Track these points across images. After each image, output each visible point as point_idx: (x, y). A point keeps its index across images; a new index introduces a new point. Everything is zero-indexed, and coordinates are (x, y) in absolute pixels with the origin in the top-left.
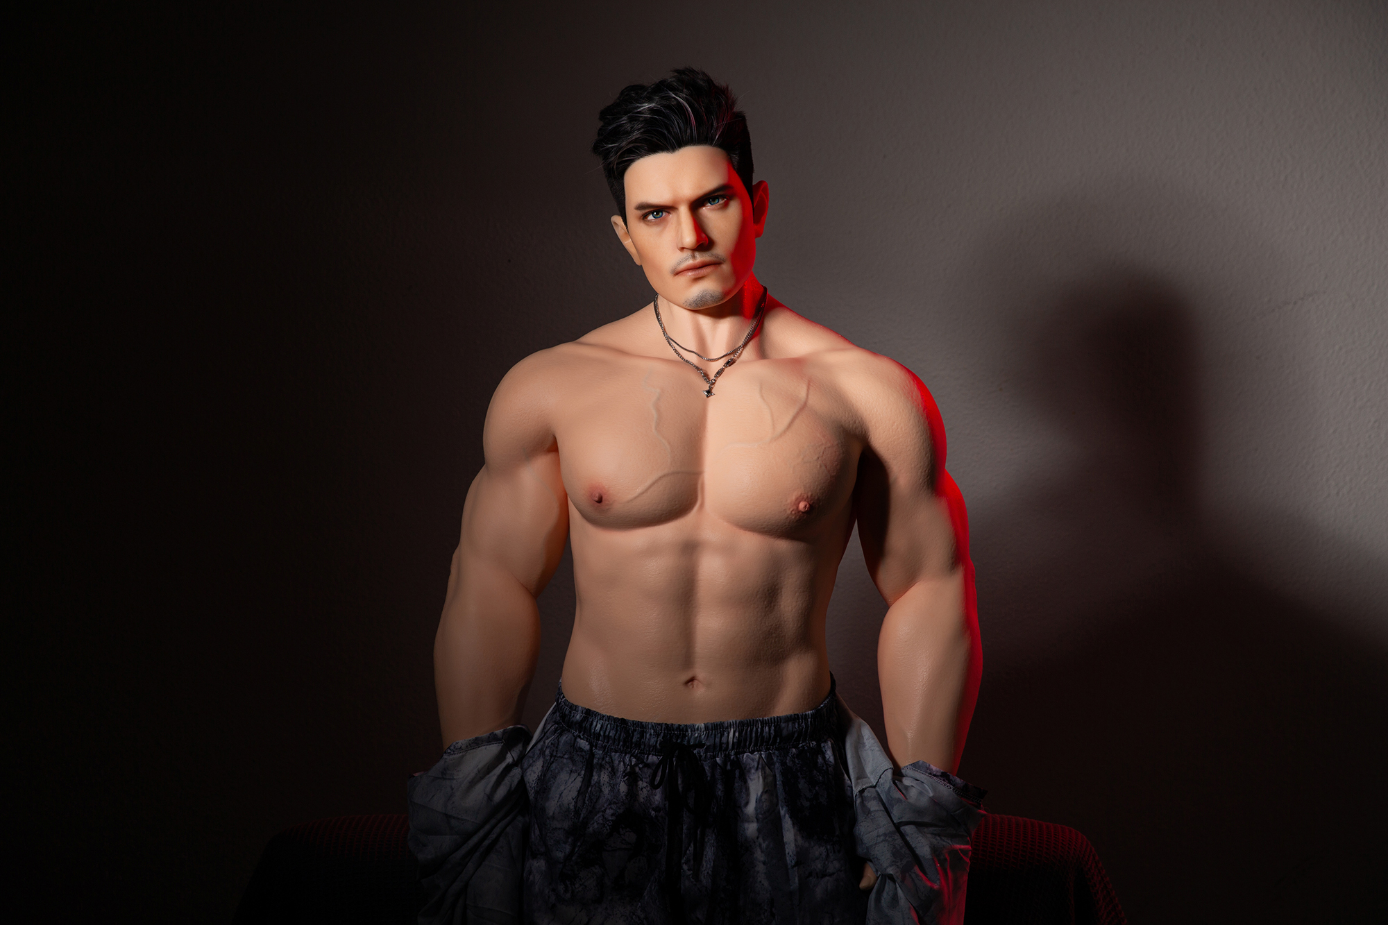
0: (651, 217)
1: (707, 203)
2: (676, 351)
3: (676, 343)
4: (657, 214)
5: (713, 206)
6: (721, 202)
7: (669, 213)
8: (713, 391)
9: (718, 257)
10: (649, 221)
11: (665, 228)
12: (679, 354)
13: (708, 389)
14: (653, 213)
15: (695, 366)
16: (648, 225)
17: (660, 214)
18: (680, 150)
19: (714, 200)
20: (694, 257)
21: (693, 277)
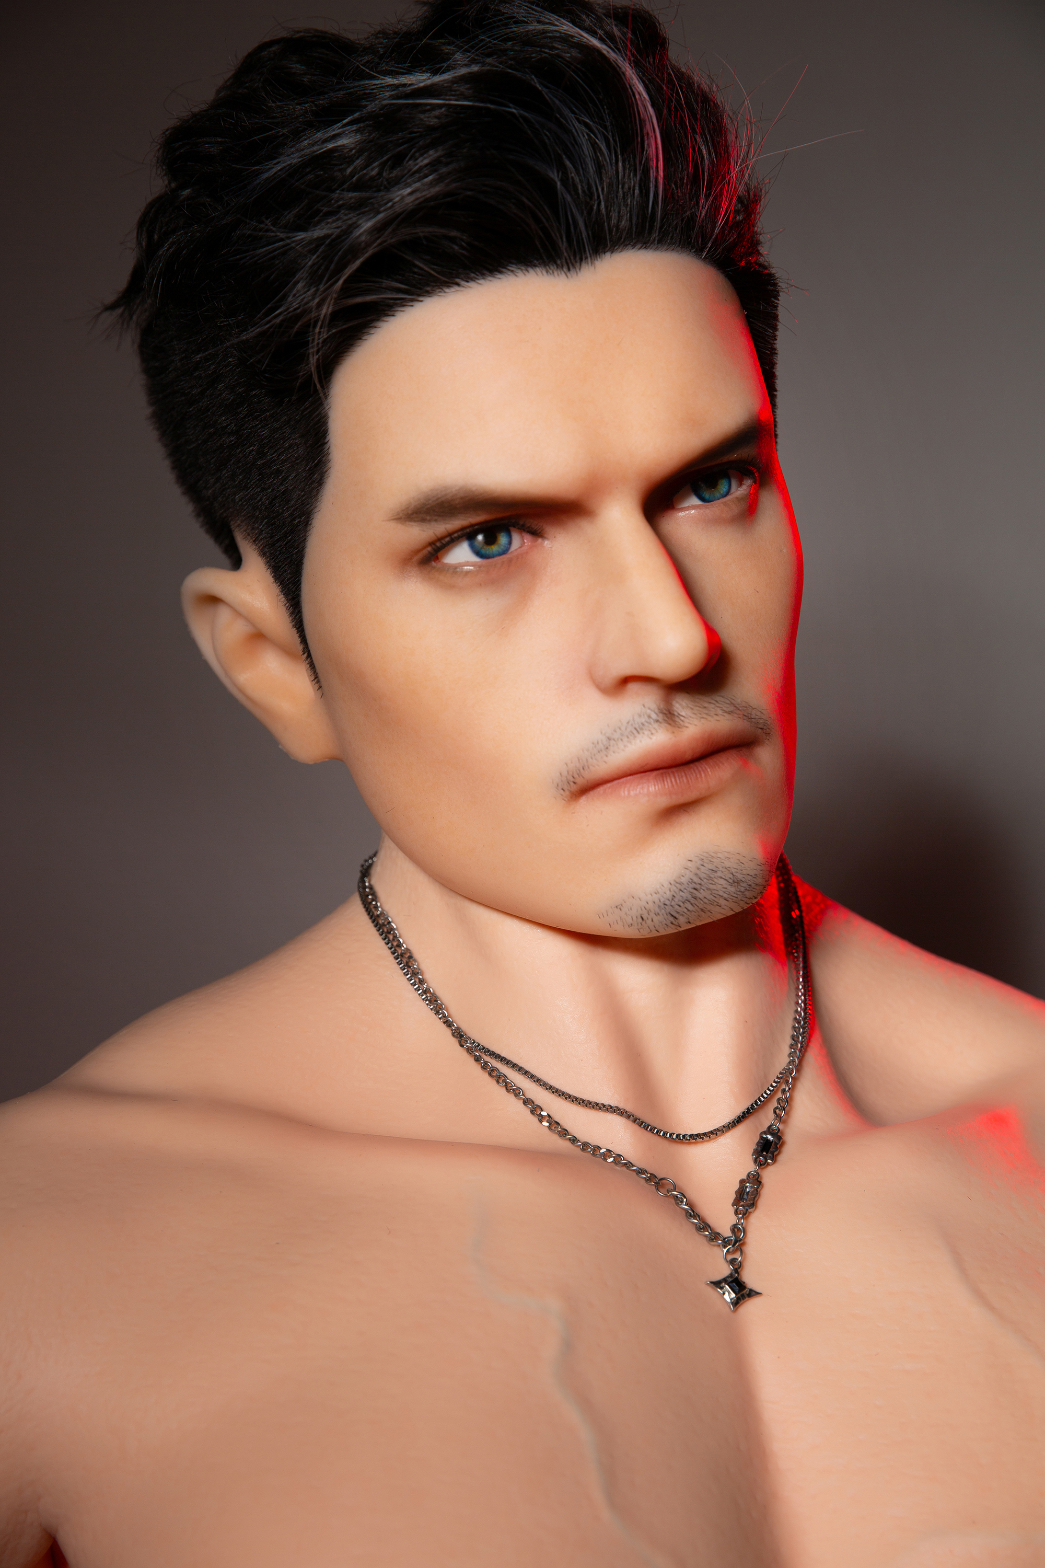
0: (461, 554)
1: (684, 497)
2: (535, 1109)
3: (526, 1073)
4: (491, 540)
5: (716, 508)
6: (740, 491)
7: (537, 534)
8: (749, 1278)
9: (748, 718)
10: (455, 570)
11: (524, 597)
12: (554, 1125)
13: (725, 1270)
14: (468, 534)
15: (641, 1171)
16: (450, 587)
17: (503, 539)
18: (598, 263)
19: (713, 485)
20: (669, 716)
21: (664, 802)
